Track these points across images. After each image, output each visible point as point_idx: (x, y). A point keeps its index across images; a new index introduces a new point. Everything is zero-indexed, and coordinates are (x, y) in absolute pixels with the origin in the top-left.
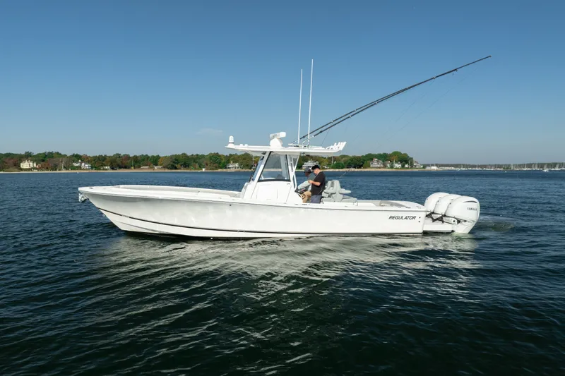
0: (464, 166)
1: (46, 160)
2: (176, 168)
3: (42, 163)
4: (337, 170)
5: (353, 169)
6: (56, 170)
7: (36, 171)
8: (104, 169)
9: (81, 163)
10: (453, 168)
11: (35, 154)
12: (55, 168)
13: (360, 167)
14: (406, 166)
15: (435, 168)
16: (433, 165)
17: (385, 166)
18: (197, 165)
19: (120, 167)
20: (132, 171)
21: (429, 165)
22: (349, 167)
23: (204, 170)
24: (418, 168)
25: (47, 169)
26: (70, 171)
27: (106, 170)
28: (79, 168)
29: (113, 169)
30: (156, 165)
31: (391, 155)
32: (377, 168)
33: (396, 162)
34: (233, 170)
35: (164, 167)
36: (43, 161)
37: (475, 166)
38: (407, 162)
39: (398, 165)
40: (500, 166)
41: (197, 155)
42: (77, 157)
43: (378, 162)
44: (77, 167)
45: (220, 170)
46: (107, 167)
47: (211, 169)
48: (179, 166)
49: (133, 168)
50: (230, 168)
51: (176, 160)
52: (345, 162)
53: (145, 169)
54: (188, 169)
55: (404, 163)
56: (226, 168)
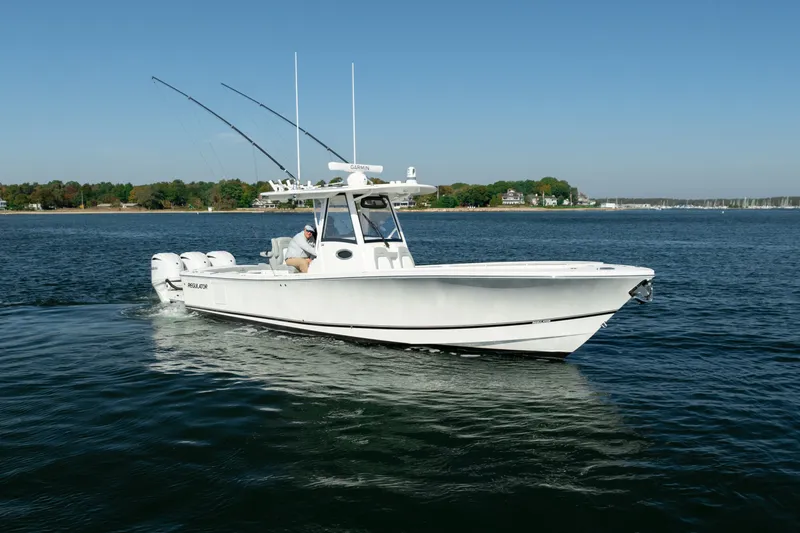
2: (161, 207)
4: (444, 210)
5: (471, 209)
8: (28, 210)
10: (648, 206)
13: (485, 204)
14: (566, 202)
15: (612, 206)
17: (528, 203)
18: (200, 203)
19: (61, 205)
20: (81, 211)
21: (606, 202)
22: (465, 203)
23: (210, 210)
24: (586, 205)
27: (33, 210)
29: (45, 207)
30: (126, 201)
31: (539, 184)
32: (514, 205)
33: (547, 195)
34: (262, 211)
35: (139, 205)
38: (566, 196)
39: (551, 202)
41: (201, 183)
43: (515, 195)
45: (239, 210)
46: (35, 206)
47: (222, 209)
48: (168, 203)
49: (82, 206)
50: (257, 206)
51: (161, 192)
52: (460, 196)
53: (104, 209)
54: (183, 209)
55: (561, 196)
56: (250, 206)
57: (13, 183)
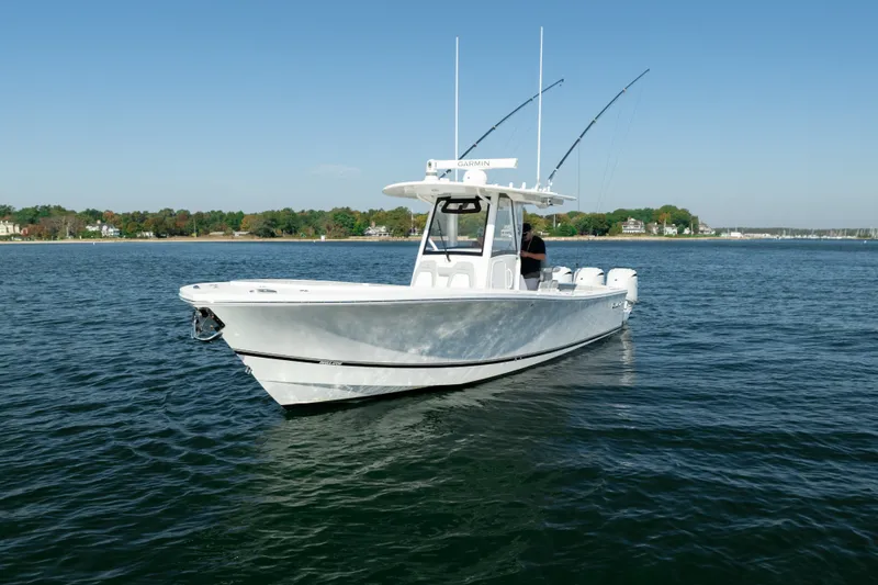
0: (788, 231)
1: (38, 220)
2: (273, 235)
3: (30, 225)
4: (563, 239)
5: (592, 237)
6: (55, 238)
7: (18, 241)
8: (142, 238)
9: (101, 226)
10: (768, 236)
11: (17, 210)
12: (53, 234)
13: (603, 233)
14: (687, 231)
15: (736, 235)
16: (733, 230)
17: (649, 232)
18: (311, 231)
19: (173, 234)
20: (194, 239)
21: (725, 230)
22: (584, 232)
23: (323, 238)
24: (707, 234)
25: (39, 236)
26: (81, 241)
27: (147, 238)
28: (98, 234)
29: (158, 236)
30: (238, 230)
31: (658, 213)
32: (635, 234)
33: (668, 224)
34: (375, 239)
35: (251, 233)
36: (32, 222)
37: (807, 232)
38: (687, 224)
39: (671, 231)
40: (851, 232)
41: (312, 211)
42: (94, 216)
43: (636, 224)
44: (94, 233)
45: (352, 239)
46: (147, 234)
47: (336, 237)
48: (279, 231)
49: (195, 234)
50: (370, 235)
51: (273, 220)
52: (578, 224)
53: (217, 237)
54: (294, 237)
55: (681, 225)
56: (363, 235)
57: (126, 212)
